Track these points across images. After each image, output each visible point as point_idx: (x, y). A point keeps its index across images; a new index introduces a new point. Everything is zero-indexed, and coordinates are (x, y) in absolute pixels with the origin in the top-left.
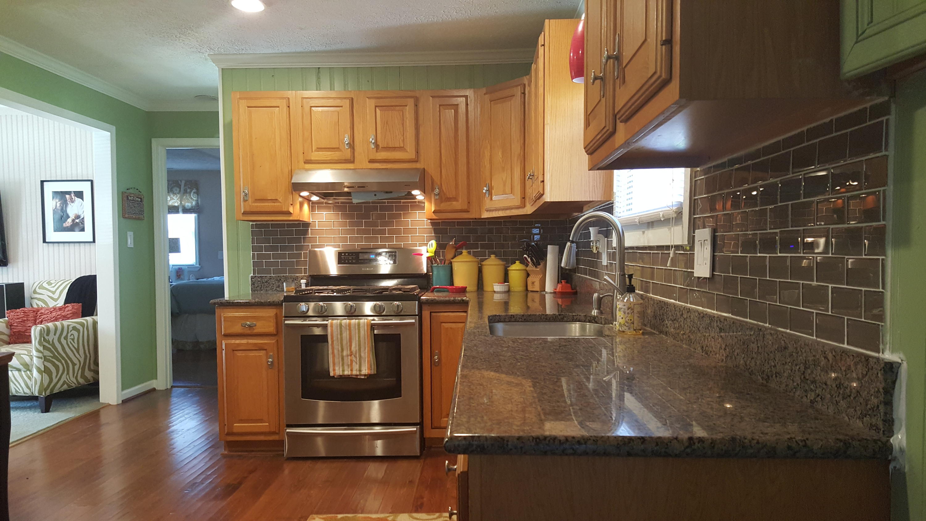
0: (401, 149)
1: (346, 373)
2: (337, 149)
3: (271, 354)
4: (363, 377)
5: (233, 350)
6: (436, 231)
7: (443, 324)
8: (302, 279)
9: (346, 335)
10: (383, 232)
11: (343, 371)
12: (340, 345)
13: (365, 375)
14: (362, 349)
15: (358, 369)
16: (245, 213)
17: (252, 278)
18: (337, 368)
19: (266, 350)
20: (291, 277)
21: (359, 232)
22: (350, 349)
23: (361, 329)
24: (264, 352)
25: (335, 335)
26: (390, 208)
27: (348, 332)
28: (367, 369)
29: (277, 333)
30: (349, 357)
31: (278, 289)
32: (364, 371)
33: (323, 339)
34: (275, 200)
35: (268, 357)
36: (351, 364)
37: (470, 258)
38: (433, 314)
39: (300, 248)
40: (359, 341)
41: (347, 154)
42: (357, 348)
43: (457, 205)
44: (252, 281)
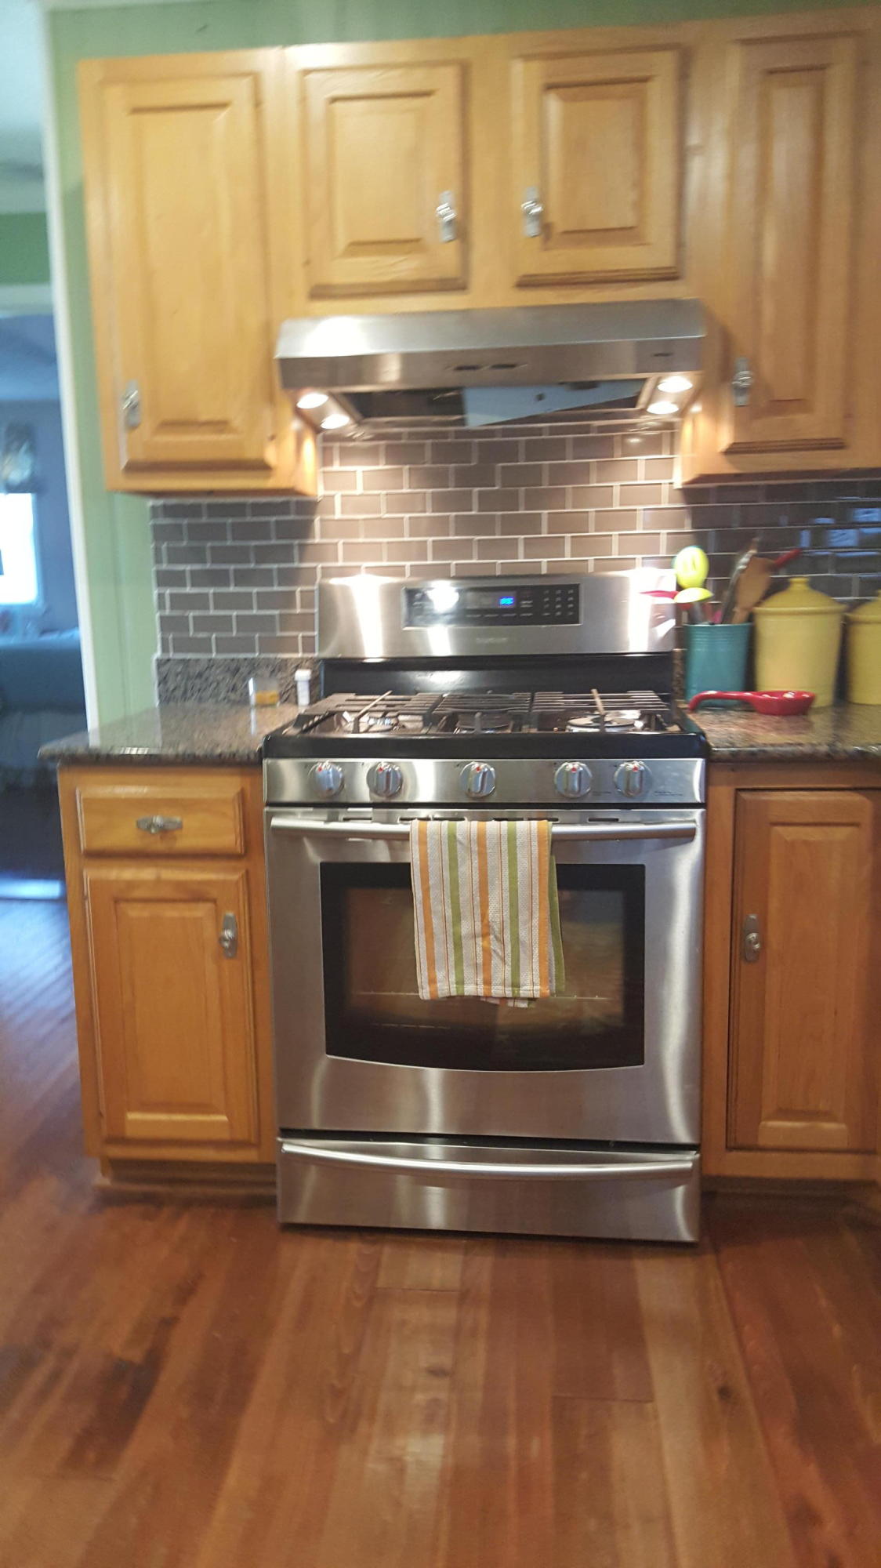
0: (627, 234)
1: (470, 989)
2: (410, 245)
3: (230, 914)
4: (524, 1005)
5: (117, 901)
6: (700, 518)
7: (779, 829)
8: (297, 668)
9: (468, 869)
10: (533, 524)
11: (460, 982)
12: (448, 901)
13: (531, 1000)
14: (523, 917)
15: (509, 981)
16: (133, 468)
17: (160, 663)
18: (440, 975)
19: (214, 901)
20: (268, 662)
21: (465, 525)
22: (484, 916)
23: (518, 851)
24: (209, 906)
25: (433, 867)
26: (554, 449)
27: (476, 862)
28: (537, 980)
29: (246, 852)
30: (479, 940)
31: (232, 696)
32: (528, 988)
33: (397, 876)
34: (220, 425)
35: (221, 923)
36: (487, 964)
37: (818, 602)
38: (745, 796)
39: (290, 577)
40: (514, 891)
41: (445, 258)
42: (507, 914)
43: (809, 425)
44: (159, 673)
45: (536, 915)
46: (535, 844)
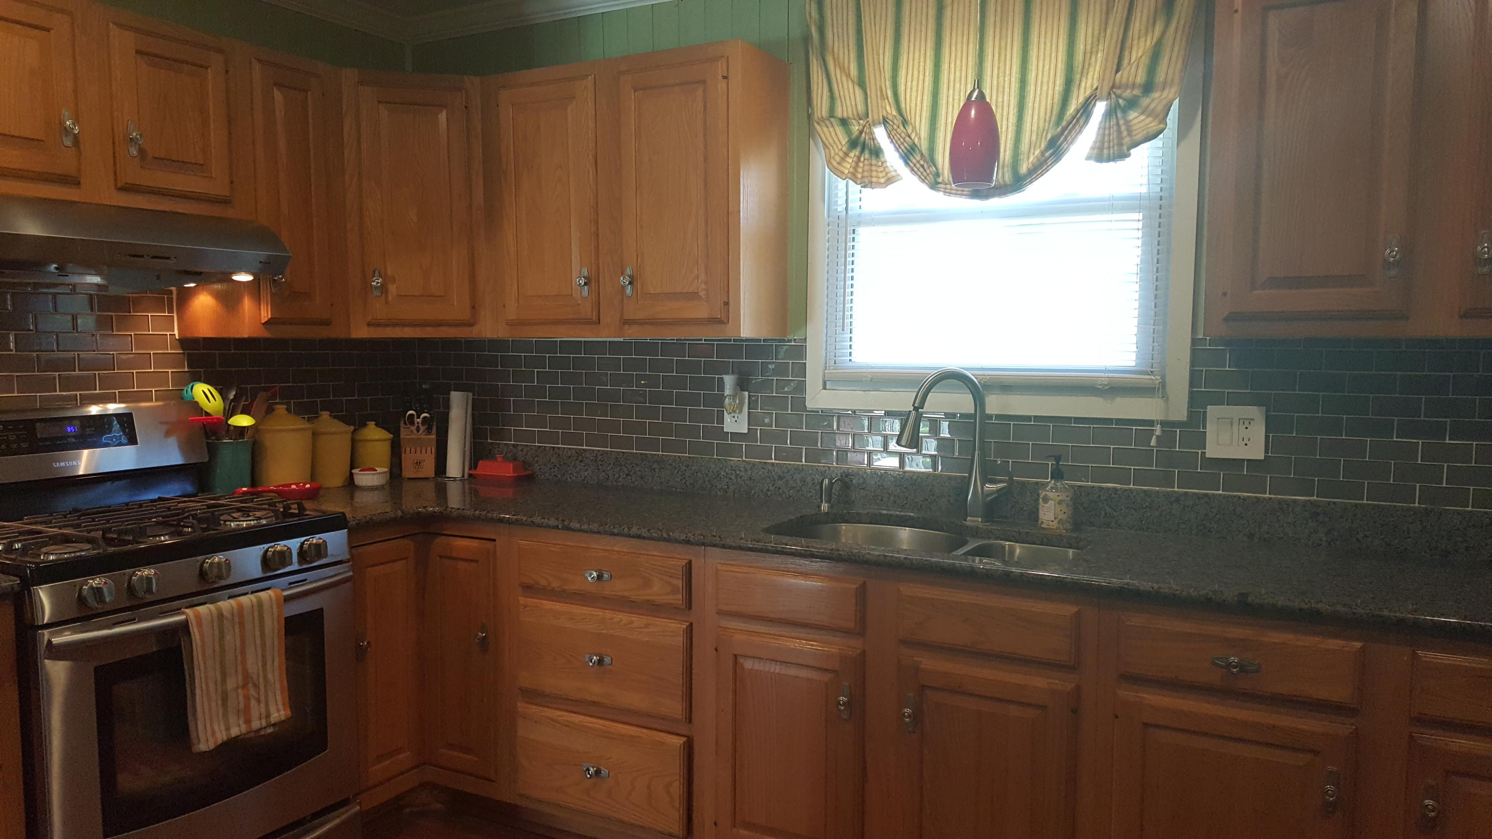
0: (198, 168)
1: (235, 732)
4: (273, 730)
7: (370, 569)
9: (231, 639)
11: (229, 729)
12: (218, 666)
13: (278, 724)
14: (269, 664)
15: (262, 714)
22: (245, 670)
23: (265, 615)
25: (207, 644)
27: (237, 630)
28: (281, 708)
30: (240, 691)
36: (247, 708)
40: (263, 644)
42: (260, 663)
45: (277, 659)
46: (275, 607)
